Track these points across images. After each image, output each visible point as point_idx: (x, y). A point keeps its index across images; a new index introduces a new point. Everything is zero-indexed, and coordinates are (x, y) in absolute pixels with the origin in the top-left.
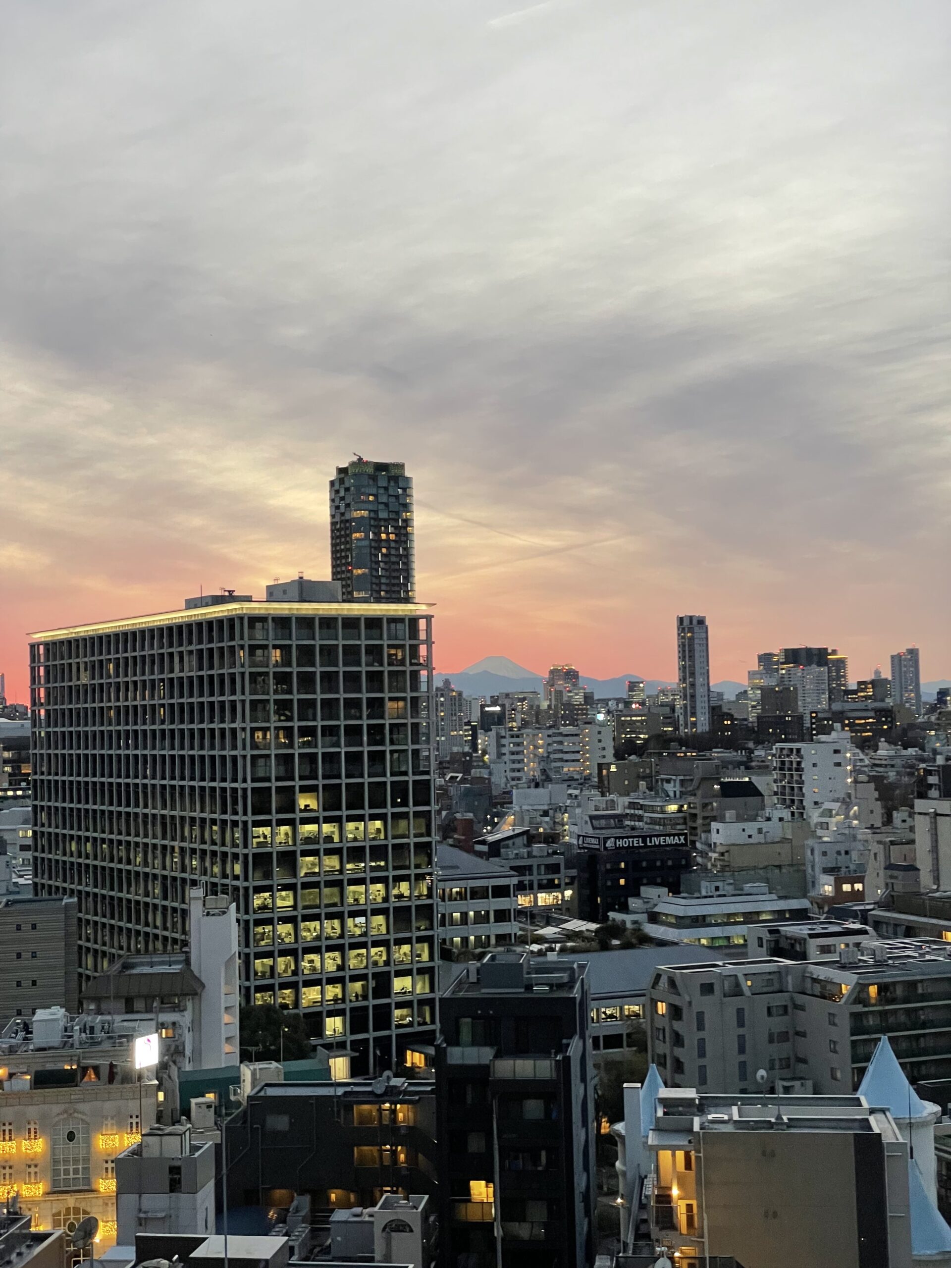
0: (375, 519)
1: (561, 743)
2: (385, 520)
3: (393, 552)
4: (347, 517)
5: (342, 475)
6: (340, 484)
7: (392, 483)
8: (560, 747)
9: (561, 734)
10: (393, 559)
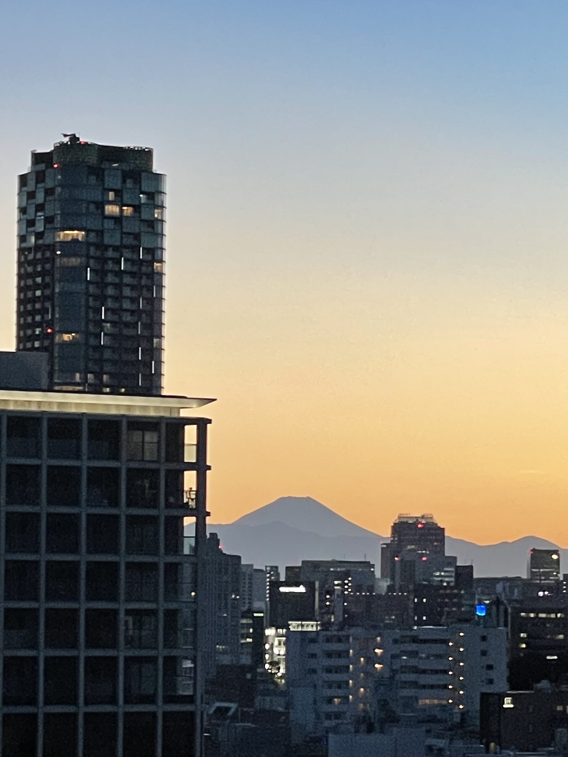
0: (97, 246)
1: (413, 654)
2: (116, 248)
3: (127, 305)
4: (47, 240)
5: (42, 167)
6: (37, 182)
7: (129, 184)
8: (413, 662)
9: (415, 640)
10: (127, 318)
